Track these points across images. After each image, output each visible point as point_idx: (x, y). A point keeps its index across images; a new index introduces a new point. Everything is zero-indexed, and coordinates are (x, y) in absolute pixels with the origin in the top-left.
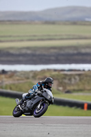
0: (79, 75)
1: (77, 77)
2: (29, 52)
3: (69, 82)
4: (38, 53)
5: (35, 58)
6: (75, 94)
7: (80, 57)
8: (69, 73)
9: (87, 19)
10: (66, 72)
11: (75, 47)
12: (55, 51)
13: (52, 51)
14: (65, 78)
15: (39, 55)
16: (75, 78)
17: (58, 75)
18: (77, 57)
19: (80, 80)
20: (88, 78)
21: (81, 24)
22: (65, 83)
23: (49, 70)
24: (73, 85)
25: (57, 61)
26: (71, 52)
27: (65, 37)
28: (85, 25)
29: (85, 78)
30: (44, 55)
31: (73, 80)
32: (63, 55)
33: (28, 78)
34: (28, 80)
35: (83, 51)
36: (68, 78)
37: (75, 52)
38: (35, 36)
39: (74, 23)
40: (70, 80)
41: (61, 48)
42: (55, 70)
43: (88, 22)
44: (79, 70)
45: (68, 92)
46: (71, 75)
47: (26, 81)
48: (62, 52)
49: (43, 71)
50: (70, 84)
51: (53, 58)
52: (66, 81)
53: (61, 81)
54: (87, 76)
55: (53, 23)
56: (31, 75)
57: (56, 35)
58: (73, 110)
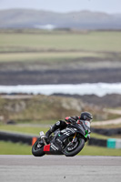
0: (26, 100)
1: (23, 103)
3: (12, 109)
6: (21, 126)
7: (27, 77)
8: (12, 97)
9: (37, 26)
10: (8, 97)
11: (21, 63)
14: (6, 104)
16: (20, 105)
18: (22, 77)
19: (27, 107)
20: (38, 104)
22: (7, 111)
24: (17, 113)
26: (15, 69)
27: (7, 50)
29: (33, 104)
31: (17, 107)
32: (4, 73)
35: (31, 68)
36: (10, 104)
37: (21, 69)
39: (19, 31)
40: (13, 106)
43: (38, 29)
44: (26, 94)
45: (11, 122)
46: (15, 100)
48: (3, 70)
50: (13, 113)
52: (9, 108)
54: (36, 101)
58: (18, 146)
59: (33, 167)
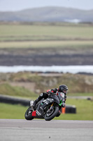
0: (57, 77)
1: (55, 80)
2: (6, 53)
3: (47, 85)
4: (15, 54)
5: (12, 60)
7: (58, 59)
8: (47, 75)
9: (66, 20)
10: (43, 75)
11: (54, 49)
12: (33, 52)
13: (30, 52)
14: (42, 81)
15: (16, 57)
16: (53, 81)
17: (35, 78)
18: (54, 59)
19: (58, 82)
20: (66, 81)
21: (59, 25)
22: (43, 86)
23: (26, 72)
25: (35, 63)
26: (49, 53)
27: (43, 38)
28: (63, 26)
29: (63, 81)
30: (22, 57)
31: (51, 82)
32: (40, 57)
33: (4, 80)
34: (5, 82)
35: (62, 53)
36: (45, 80)
37: (54, 54)
38: (12, 37)
39: (53, 24)
40: (48, 82)
41: (38, 49)
42: (33, 72)
43: (67, 23)
44: (57, 73)
46: (49, 77)
47: (2, 82)
48: (40, 54)
49: (20, 73)
50: (48, 87)
51: (30, 60)
52: (44, 83)
53: (38, 83)
54: (65, 78)
55: (31, 24)
56: (8, 77)
57: (34, 36)
59: (63, 129)
